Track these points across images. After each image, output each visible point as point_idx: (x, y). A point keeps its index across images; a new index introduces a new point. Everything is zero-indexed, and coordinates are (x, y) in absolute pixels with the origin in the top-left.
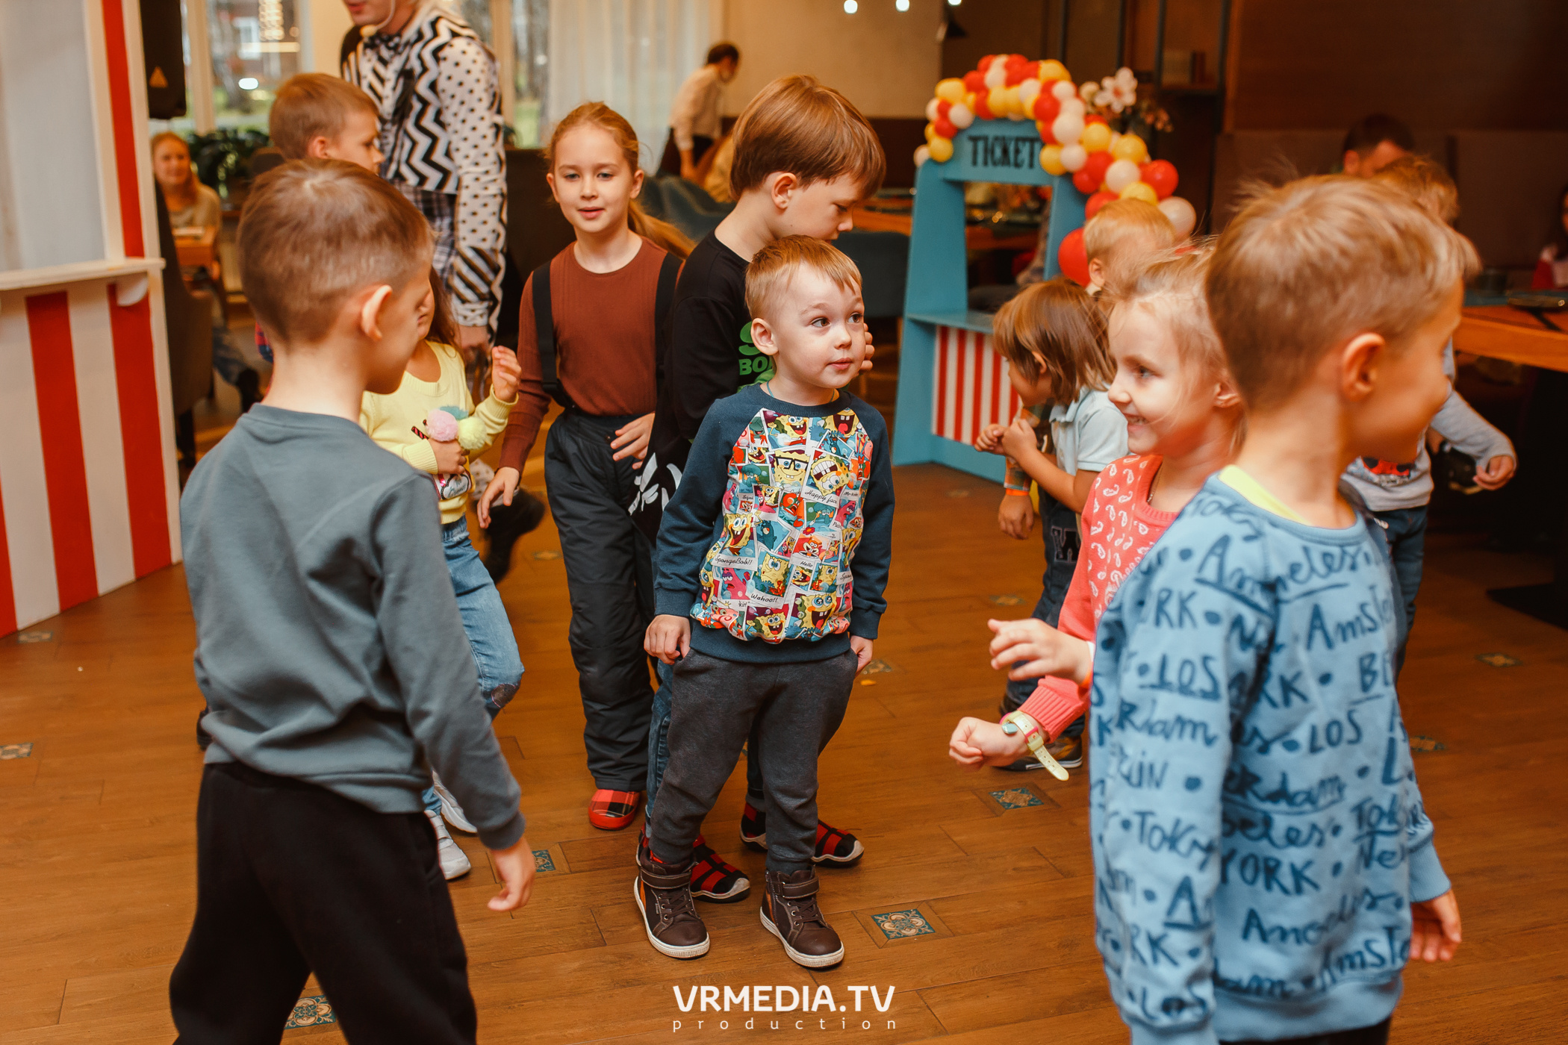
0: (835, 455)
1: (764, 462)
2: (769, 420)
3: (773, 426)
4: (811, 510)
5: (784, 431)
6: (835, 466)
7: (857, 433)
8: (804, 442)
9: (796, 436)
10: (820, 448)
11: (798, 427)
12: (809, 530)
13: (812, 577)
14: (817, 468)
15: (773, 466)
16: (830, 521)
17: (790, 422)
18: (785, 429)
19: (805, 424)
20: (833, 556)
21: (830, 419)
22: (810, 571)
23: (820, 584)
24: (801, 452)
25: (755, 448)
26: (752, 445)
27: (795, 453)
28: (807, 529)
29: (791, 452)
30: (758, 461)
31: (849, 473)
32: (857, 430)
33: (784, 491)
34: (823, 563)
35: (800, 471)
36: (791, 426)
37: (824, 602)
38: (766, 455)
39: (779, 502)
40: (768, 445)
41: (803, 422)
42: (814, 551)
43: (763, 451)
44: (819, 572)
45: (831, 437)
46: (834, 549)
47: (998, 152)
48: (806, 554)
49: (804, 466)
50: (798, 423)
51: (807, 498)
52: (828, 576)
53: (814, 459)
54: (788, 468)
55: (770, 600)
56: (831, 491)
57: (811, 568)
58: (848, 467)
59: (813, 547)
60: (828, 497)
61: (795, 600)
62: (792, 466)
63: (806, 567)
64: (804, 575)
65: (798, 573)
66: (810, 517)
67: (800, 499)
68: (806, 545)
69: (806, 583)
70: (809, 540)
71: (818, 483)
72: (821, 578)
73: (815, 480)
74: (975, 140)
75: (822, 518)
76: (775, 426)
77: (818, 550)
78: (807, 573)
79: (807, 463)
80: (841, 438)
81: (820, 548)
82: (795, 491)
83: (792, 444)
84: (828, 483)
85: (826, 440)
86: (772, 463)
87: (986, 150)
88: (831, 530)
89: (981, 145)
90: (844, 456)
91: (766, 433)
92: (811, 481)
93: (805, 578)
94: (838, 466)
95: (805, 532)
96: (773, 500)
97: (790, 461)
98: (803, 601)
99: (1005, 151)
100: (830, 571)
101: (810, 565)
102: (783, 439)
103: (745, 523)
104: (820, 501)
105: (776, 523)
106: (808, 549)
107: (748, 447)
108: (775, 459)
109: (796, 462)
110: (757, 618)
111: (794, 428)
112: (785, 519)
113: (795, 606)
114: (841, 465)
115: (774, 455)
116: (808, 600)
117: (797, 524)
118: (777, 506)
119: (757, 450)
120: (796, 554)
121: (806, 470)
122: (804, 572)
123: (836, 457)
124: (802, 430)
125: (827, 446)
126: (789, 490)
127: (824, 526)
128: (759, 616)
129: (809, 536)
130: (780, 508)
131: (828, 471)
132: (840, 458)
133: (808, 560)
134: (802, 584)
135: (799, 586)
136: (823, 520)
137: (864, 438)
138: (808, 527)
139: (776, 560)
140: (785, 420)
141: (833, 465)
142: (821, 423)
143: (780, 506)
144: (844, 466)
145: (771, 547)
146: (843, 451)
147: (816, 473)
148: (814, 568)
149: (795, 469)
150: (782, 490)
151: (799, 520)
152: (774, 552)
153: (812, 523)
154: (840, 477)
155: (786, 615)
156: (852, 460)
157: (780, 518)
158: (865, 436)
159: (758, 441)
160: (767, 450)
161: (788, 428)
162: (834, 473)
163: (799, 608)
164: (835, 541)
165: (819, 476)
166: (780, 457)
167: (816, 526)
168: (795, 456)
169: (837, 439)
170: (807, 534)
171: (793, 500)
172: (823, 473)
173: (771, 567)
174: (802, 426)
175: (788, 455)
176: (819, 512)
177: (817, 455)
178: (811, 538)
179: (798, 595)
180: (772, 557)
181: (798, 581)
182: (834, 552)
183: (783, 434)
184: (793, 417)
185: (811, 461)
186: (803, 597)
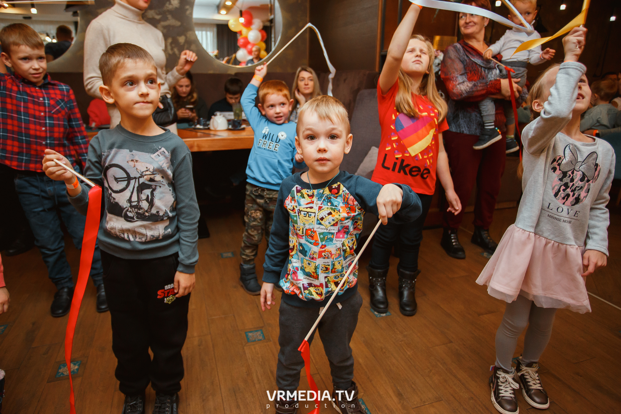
0: (330, 207)
1: (295, 213)
2: (298, 191)
3: (299, 194)
4: (322, 236)
5: (304, 197)
6: (331, 212)
7: (343, 193)
8: (313, 202)
9: (309, 200)
10: (321, 204)
11: (310, 195)
12: (323, 247)
13: (330, 267)
14: (320, 215)
15: (299, 215)
16: (333, 240)
17: (307, 192)
18: (304, 196)
19: (313, 194)
20: (339, 255)
21: (327, 189)
22: (329, 265)
23: (336, 270)
24: (311, 208)
25: (292, 206)
26: (291, 204)
27: (309, 208)
28: (322, 246)
29: (307, 208)
30: (293, 212)
31: (340, 214)
32: (343, 191)
33: (305, 228)
34: (334, 260)
35: (311, 218)
36: (307, 194)
37: (340, 277)
38: (296, 209)
39: (304, 233)
40: (296, 204)
41: (312, 192)
42: (328, 256)
43: (295, 207)
44: (334, 265)
45: (327, 198)
46: (338, 252)
48: (324, 258)
49: (313, 215)
50: (310, 193)
51: (319, 231)
52: (339, 265)
53: (318, 210)
54: (306, 216)
55: (312, 280)
56: (330, 225)
57: (329, 264)
58: (339, 211)
59: (327, 254)
60: (329, 228)
61: (325, 280)
62: (307, 215)
63: (326, 264)
64: (326, 268)
65: (323, 268)
66: (322, 240)
67: (315, 232)
68: (323, 254)
69: (328, 271)
70: (324, 251)
71: (322, 222)
72: (335, 267)
73: (320, 221)
75: (329, 239)
76: (300, 194)
77: (330, 255)
78: (327, 267)
79: (315, 213)
80: (334, 197)
81: (331, 254)
82: (311, 228)
83: (307, 204)
84: (328, 222)
85: (324, 200)
86: (298, 213)
88: (334, 244)
90: (336, 206)
91: (296, 199)
92: (319, 222)
93: (327, 269)
94: (332, 212)
95: (321, 248)
96: (301, 232)
97: (306, 213)
98: (328, 279)
100: (339, 263)
101: (328, 263)
102: (303, 202)
103: (293, 242)
104: (325, 231)
105: (305, 244)
106: (325, 255)
107: (289, 205)
108: (300, 211)
109: (309, 213)
110: (309, 288)
111: (308, 195)
112: (308, 242)
113: (326, 282)
114: (334, 211)
115: (299, 209)
116: (331, 278)
117: (316, 244)
118: (303, 236)
119: (293, 207)
120: (319, 259)
121: (315, 216)
122: (326, 266)
123: (331, 208)
124: (312, 196)
125: (325, 203)
126: (307, 227)
127: (330, 243)
128: (310, 287)
129: (324, 249)
130: (305, 237)
131: (327, 215)
132: (333, 207)
133: (326, 260)
134: (326, 272)
135: (325, 273)
136: (329, 240)
137: (348, 195)
138: (322, 245)
139: (309, 262)
140: (304, 191)
141: (329, 212)
142: (321, 191)
143: (305, 235)
144: (336, 211)
145: (305, 256)
146: (335, 203)
147: (320, 218)
148: (330, 264)
149: (309, 217)
150: (305, 227)
151: (317, 242)
152: (307, 258)
153: (324, 243)
154: (335, 217)
155: (323, 288)
156: (341, 207)
157: (306, 242)
158: (348, 194)
159: (293, 202)
160: (296, 207)
161: (306, 196)
162: (331, 216)
163: (328, 283)
164: (338, 249)
165: (322, 219)
166: (302, 211)
167: (326, 244)
168: (309, 210)
169: (331, 198)
170: (323, 248)
171: (310, 232)
172: (324, 217)
173: (308, 265)
174: (312, 194)
175: (305, 210)
176: (326, 237)
177: (320, 208)
178: (325, 250)
179: (326, 277)
180: (307, 260)
181: (324, 271)
182: (339, 254)
183: (303, 199)
184: (308, 190)
185: (317, 212)
186: (328, 277)
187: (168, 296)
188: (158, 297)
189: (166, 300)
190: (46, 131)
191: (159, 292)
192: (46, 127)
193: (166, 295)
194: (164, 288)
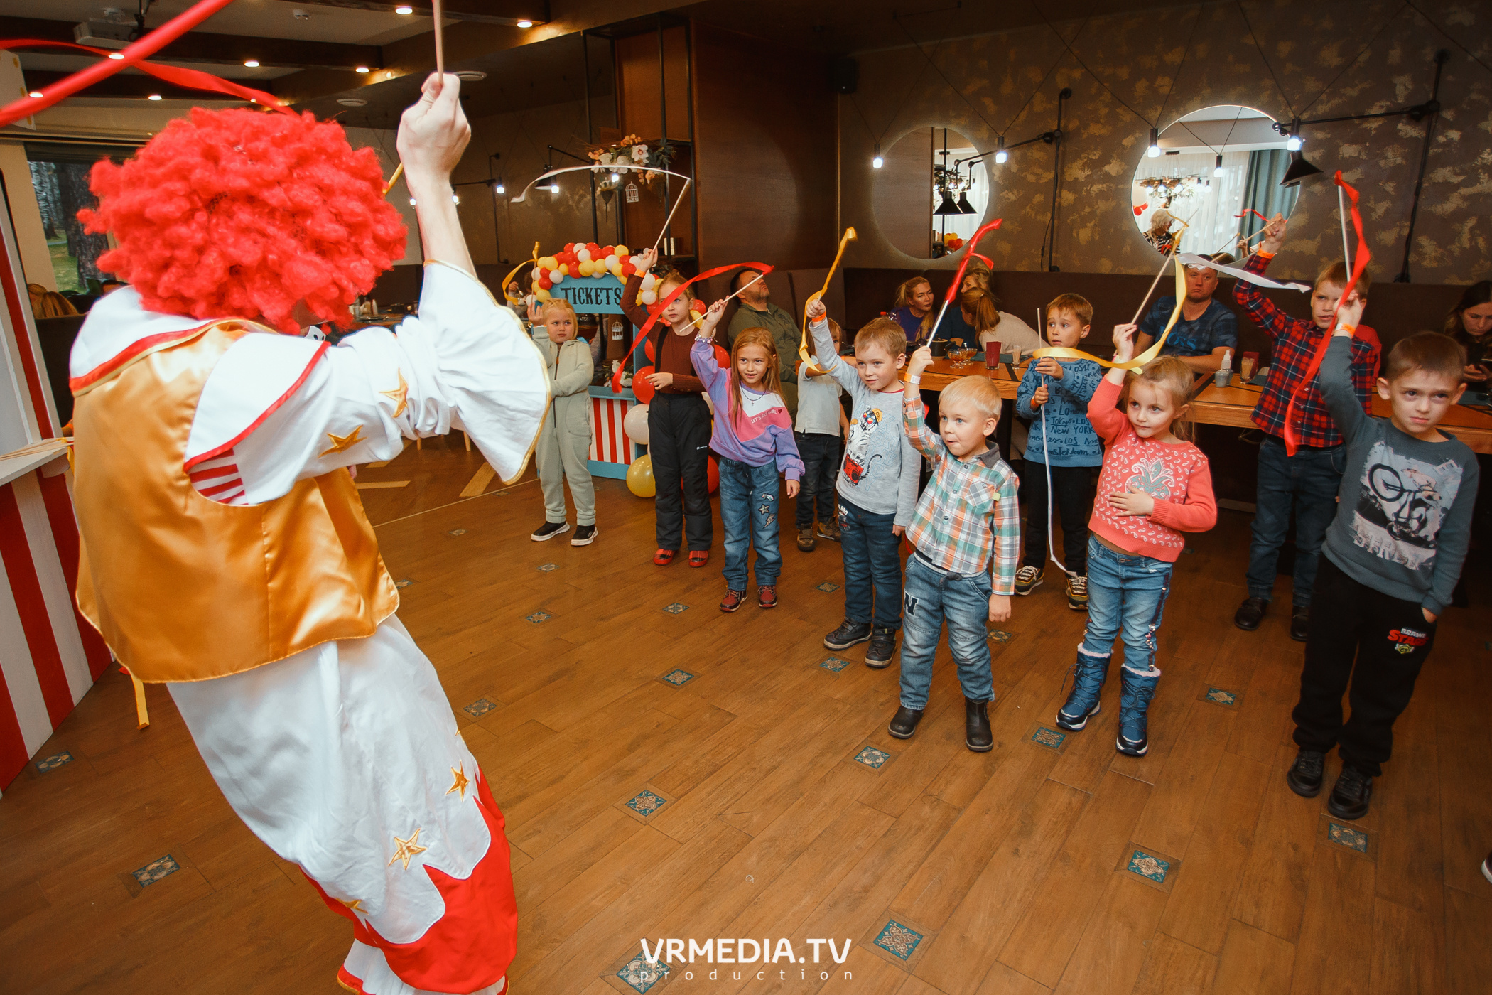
47: (584, 296)
74: (566, 290)
87: (574, 295)
89: (570, 293)
99: (589, 296)
187: (1402, 643)
188: (1389, 637)
189: (1398, 647)
190: (1309, 393)
191: (1392, 632)
192: (1311, 387)
193: (1400, 641)
194: (1400, 630)
